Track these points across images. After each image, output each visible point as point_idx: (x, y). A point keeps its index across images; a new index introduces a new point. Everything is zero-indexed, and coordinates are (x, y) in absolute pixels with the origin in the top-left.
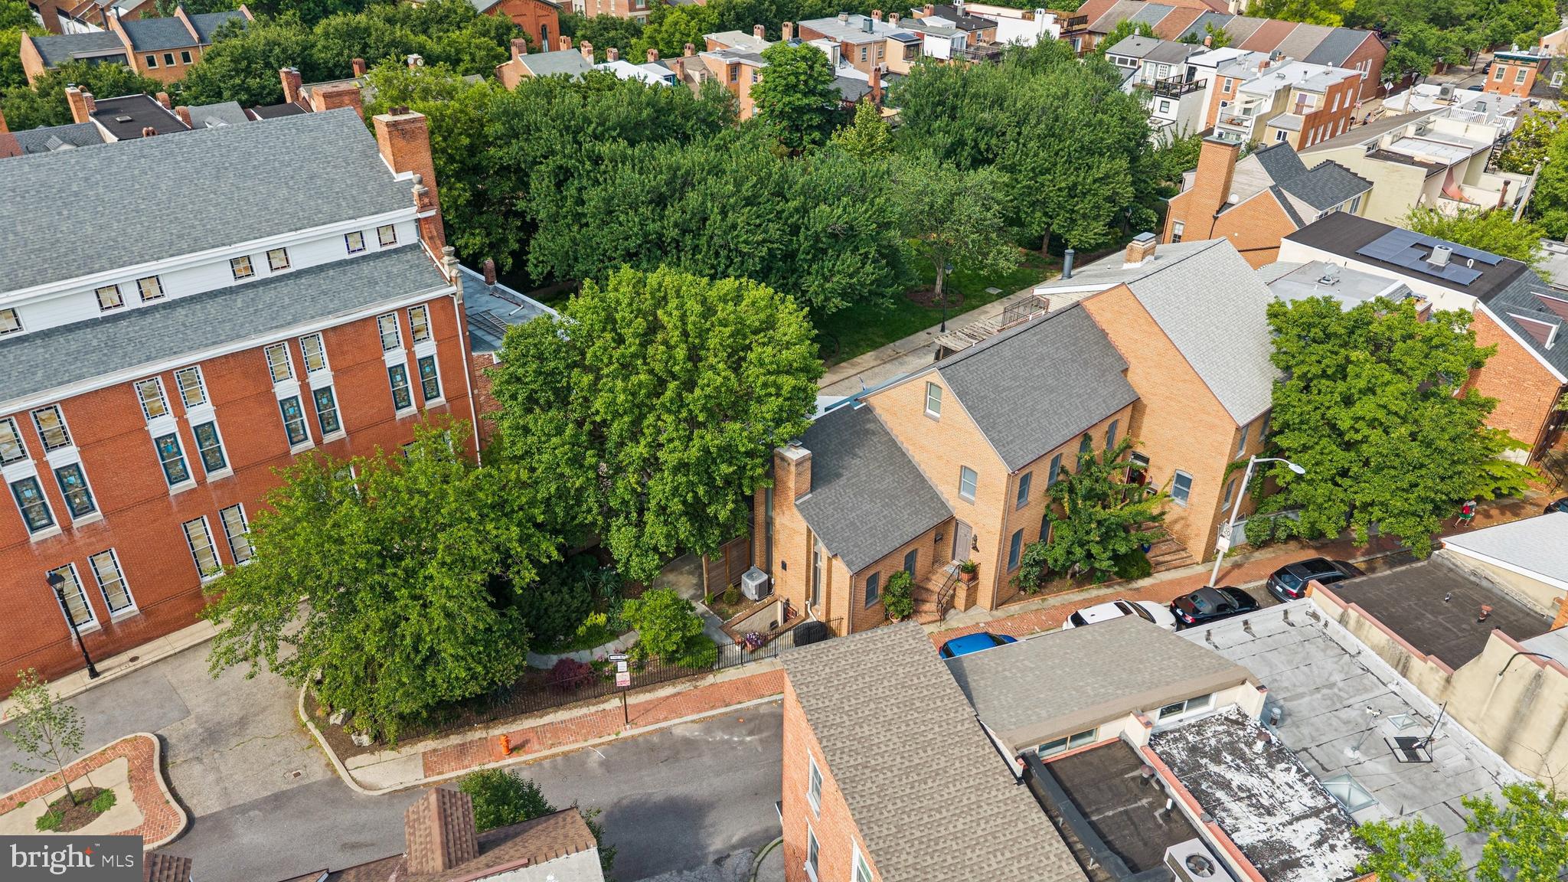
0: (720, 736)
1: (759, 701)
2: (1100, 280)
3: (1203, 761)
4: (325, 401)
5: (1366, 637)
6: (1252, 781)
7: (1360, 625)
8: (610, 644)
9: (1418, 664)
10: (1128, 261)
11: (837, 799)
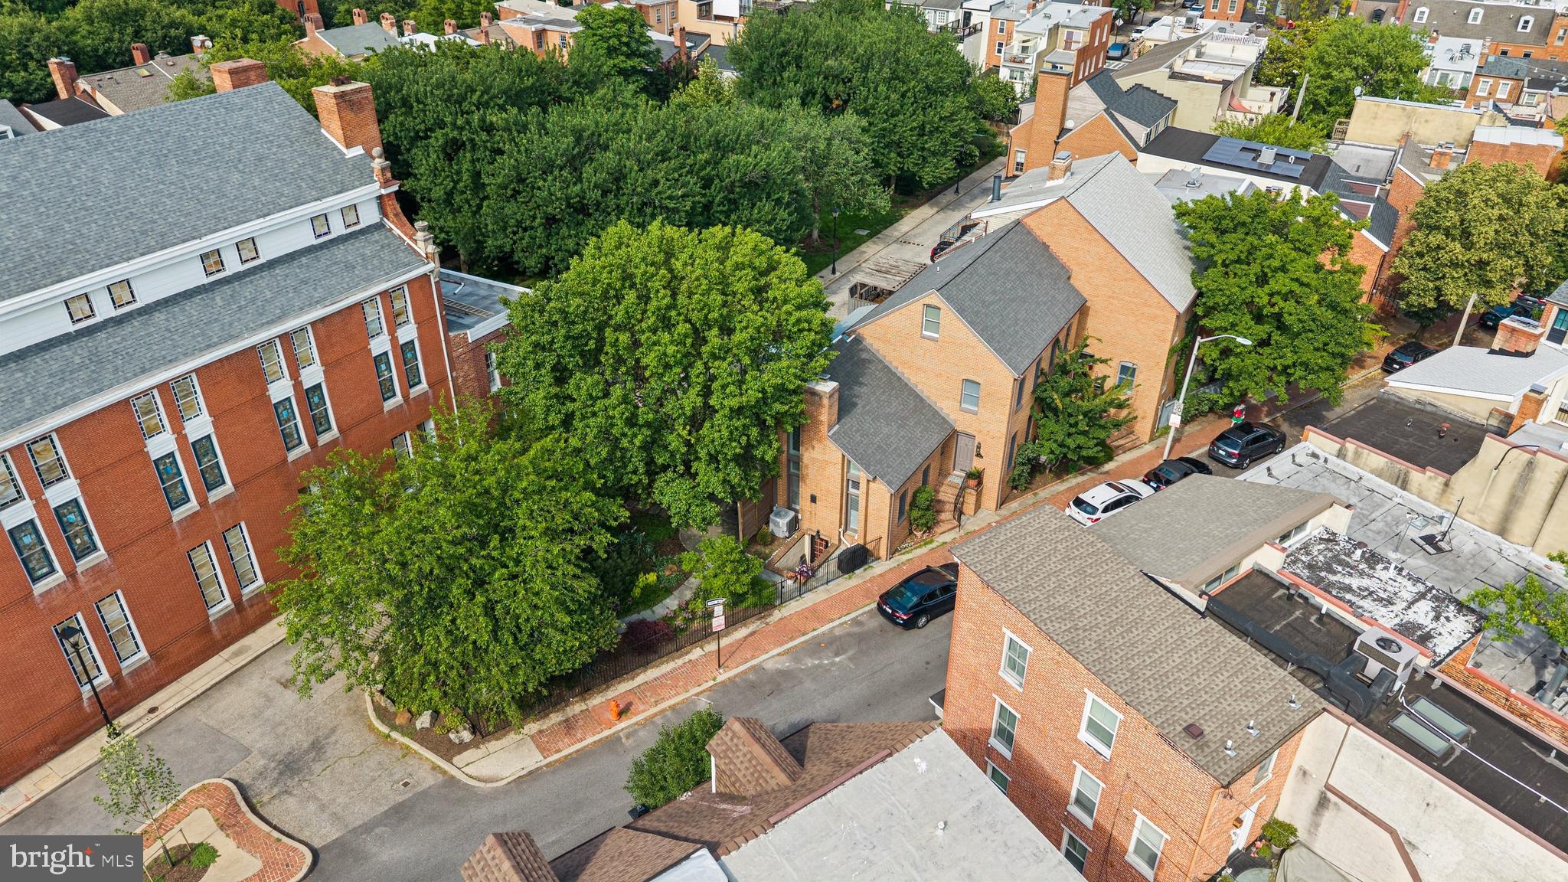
0: (810, 662)
1: (831, 625)
2: (1033, 198)
3: (1323, 574)
4: (316, 400)
5: (1365, 464)
6: (1365, 582)
7: (1357, 455)
8: (668, 600)
9: (1417, 476)
10: (1051, 178)
11: (1058, 662)
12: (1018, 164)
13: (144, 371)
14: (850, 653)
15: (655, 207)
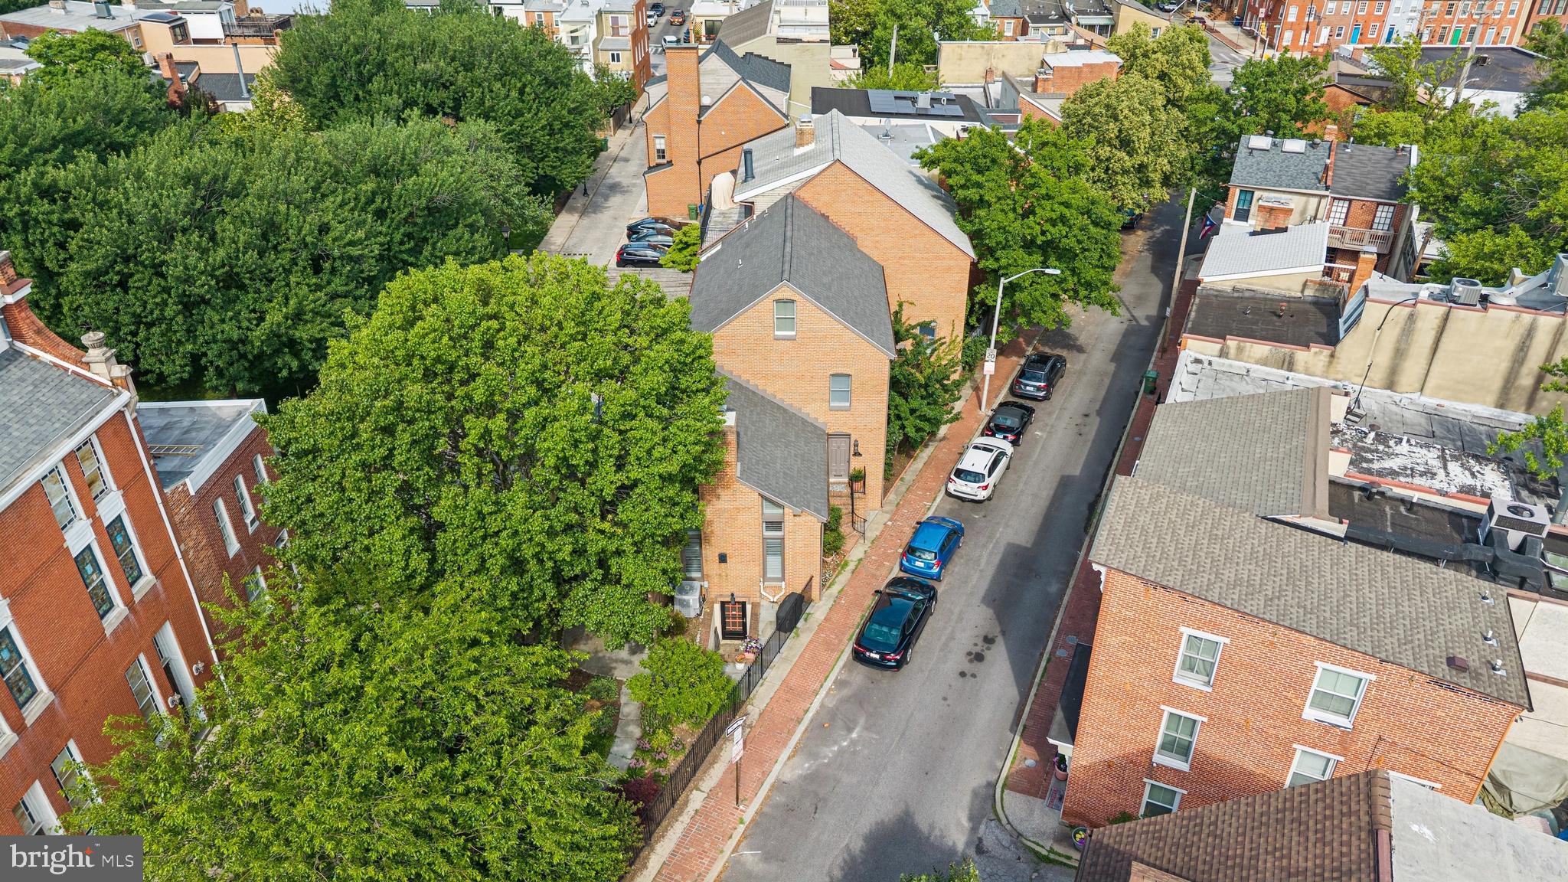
0: (830, 751)
1: (818, 698)
4: (5, 655)
5: (1249, 357)
6: (1398, 462)
7: (1240, 350)
8: (614, 749)
9: (1302, 356)
10: (801, 145)
12: (658, 151)
14: (862, 721)
15: (334, 259)
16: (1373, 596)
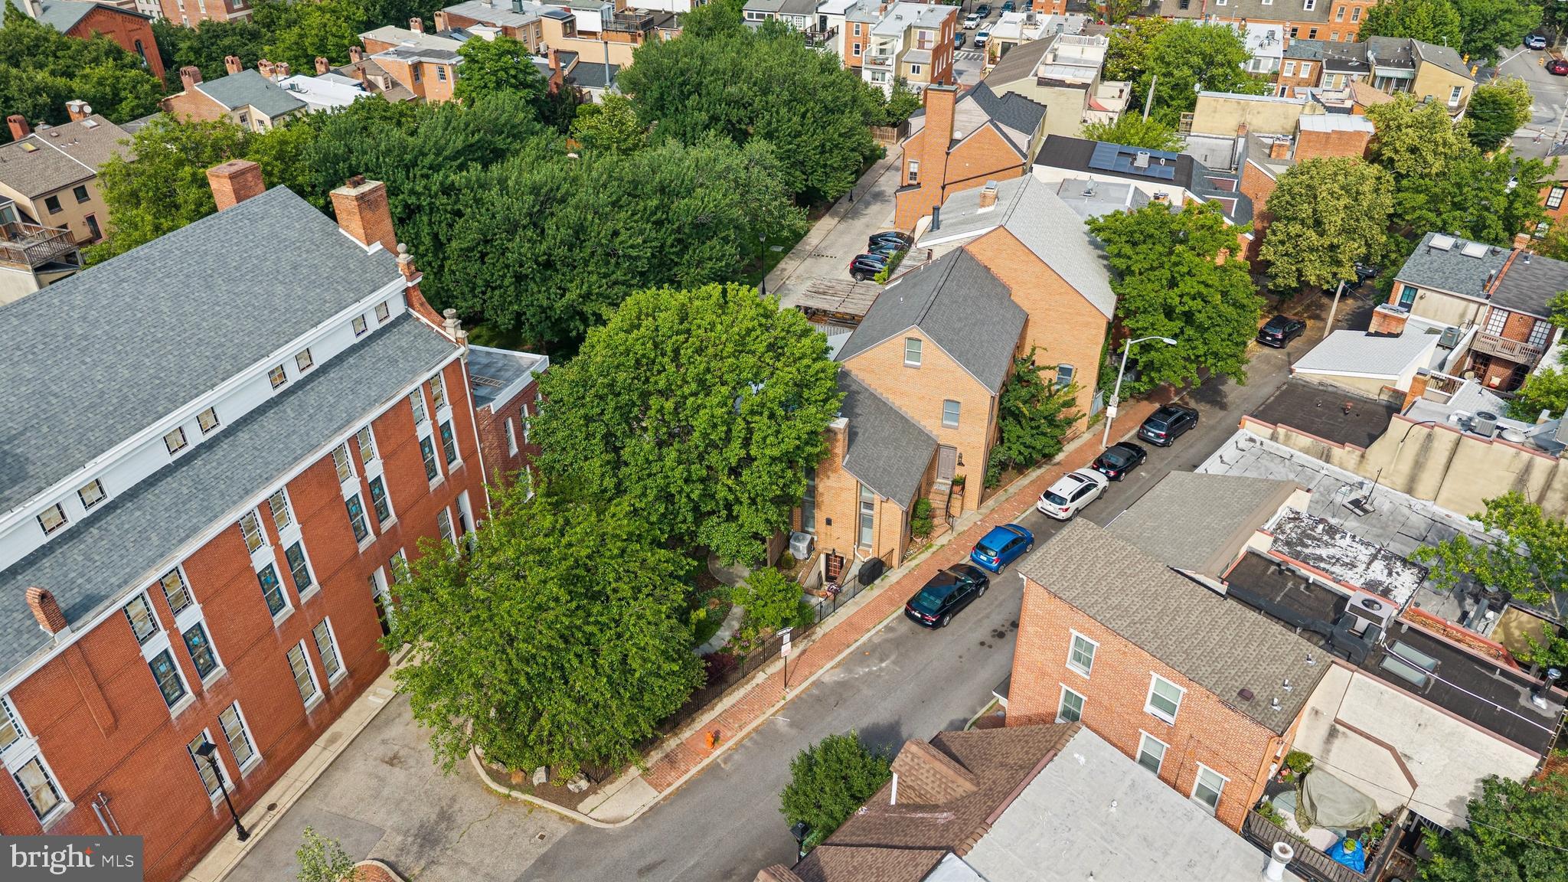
0: (861, 671)
1: (869, 635)
2: (971, 226)
3: (1299, 548)
4: (377, 491)
5: (1294, 444)
6: (1331, 551)
7: (1287, 437)
8: (719, 633)
9: (1337, 451)
10: (983, 206)
11: (1125, 653)
12: (912, 174)
13: (247, 492)
14: (893, 657)
15: (619, 257)
16: (1217, 638)
